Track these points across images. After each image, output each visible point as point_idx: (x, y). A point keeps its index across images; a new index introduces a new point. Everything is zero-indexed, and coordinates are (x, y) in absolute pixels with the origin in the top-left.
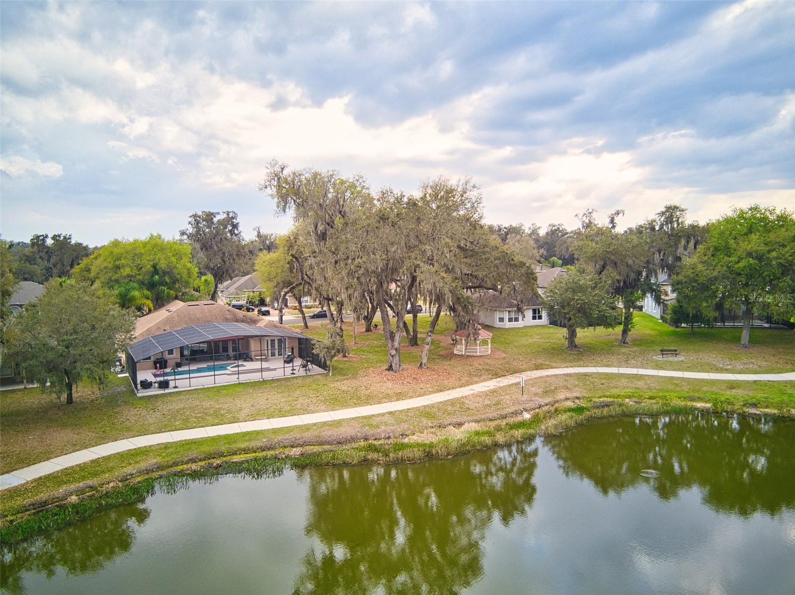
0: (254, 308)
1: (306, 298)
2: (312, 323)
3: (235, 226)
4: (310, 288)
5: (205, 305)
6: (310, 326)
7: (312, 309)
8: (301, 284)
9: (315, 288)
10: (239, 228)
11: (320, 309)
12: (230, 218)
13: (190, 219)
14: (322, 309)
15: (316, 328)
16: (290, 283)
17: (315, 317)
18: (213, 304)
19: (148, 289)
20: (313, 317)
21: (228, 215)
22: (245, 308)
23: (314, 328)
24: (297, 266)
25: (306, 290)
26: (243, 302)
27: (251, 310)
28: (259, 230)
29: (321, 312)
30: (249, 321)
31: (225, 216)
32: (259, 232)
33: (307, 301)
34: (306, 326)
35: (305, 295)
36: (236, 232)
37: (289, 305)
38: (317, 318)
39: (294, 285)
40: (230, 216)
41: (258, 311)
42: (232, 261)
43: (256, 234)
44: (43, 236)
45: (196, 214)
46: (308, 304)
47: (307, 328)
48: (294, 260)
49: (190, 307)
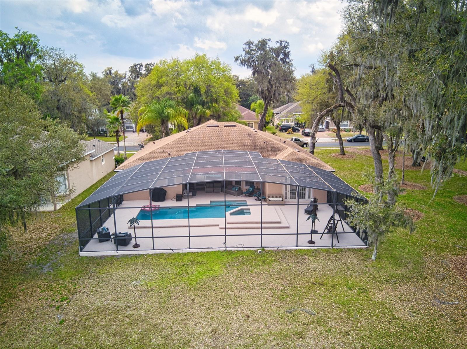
0: (299, 129)
1: (345, 123)
2: (349, 148)
3: (287, 55)
4: (351, 111)
5: (225, 126)
6: (347, 152)
7: (351, 133)
8: (340, 106)
9: (359, 111)
10: (290, 57)
11: (358, 134)
12: (282, 47)
13: (244, 46)
14: (360, 134)
15: (353, 155)
16: (327, 105)
17: (353, 141)
18: (235, 126)
19: (186, 108)
20: (351, 141)
21: (281, 44)
22: (291, 128)
23: (352, 155)
24: (336, 81)
25: (346, 115)
26: (292, 124)
27: (297, 131)
28: (313, 66)
29: (359, 136)
30: (270, 149)
31: (278, 45)
32: (313, 69)
33: (346, 126)
34: (343, 152)
35: (344, 119)
36: (287, 60)
37: (330, 128)
38: (355, 142)
39: (332, 107)
40: (283, 45)
41: (303, 131)
42: (277, 85)
43: (311, 70)
44: (139, 65)
45: (250, 42)
46: (348, 128)
47: (344, 154)
48: (334, 73)
49: (209, 128)
